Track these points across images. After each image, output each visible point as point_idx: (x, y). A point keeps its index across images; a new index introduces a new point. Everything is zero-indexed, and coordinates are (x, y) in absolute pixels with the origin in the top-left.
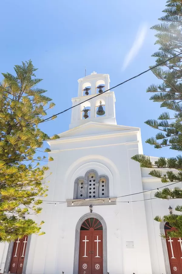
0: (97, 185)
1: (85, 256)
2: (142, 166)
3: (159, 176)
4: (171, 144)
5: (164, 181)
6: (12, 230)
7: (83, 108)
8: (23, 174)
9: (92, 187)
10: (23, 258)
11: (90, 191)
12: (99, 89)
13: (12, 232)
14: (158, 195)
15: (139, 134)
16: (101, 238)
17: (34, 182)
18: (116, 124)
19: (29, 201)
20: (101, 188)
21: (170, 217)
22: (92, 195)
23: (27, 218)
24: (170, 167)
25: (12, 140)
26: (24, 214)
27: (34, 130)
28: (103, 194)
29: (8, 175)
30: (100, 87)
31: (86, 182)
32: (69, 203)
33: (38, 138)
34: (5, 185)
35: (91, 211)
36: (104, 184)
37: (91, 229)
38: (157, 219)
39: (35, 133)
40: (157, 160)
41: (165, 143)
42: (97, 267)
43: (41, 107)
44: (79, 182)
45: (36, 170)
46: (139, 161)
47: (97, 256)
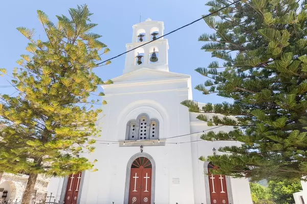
0: (148, 127)
1: (135, 191)
2: (191, 111)
3: (206, 120)
4: (218, 91)
5: (210, 125)
6: (66, 167)
7: (136, 55)
8: (77, 115)
9: (143, 129)
10: (77, 192)
11: (142, 133)
12: (153, 36)
13: (66, 169)
14: (203, 137)
15: (189, 81)
16: (150, 175)
17: (87, 123)
18: (168, 71)
19: (83, 140)
20: (152, 130)
21: (213, 157)
22: (143, 136)
23: (80, 157)
24: (215, 112)
25: (66, 82)
26: (78, 152)
27: (88, 74)
28: (153, 136)
29: (63, 115)
30: (154, 34)
31: (138, 124)
32: (121, 143)
33: (92, 82)
34: (59, 125)
35: (142, 151)
36: (154, 127)
37: (142, 167)
38: (201, 159)
39: (89, 76)
40: (205, 106)
41: (213, 90)
42: (146, 199)
43: (96, 52)
44: (131, 125)
45: (90, 112)
46: (188, 106)
47: (146, 191)
